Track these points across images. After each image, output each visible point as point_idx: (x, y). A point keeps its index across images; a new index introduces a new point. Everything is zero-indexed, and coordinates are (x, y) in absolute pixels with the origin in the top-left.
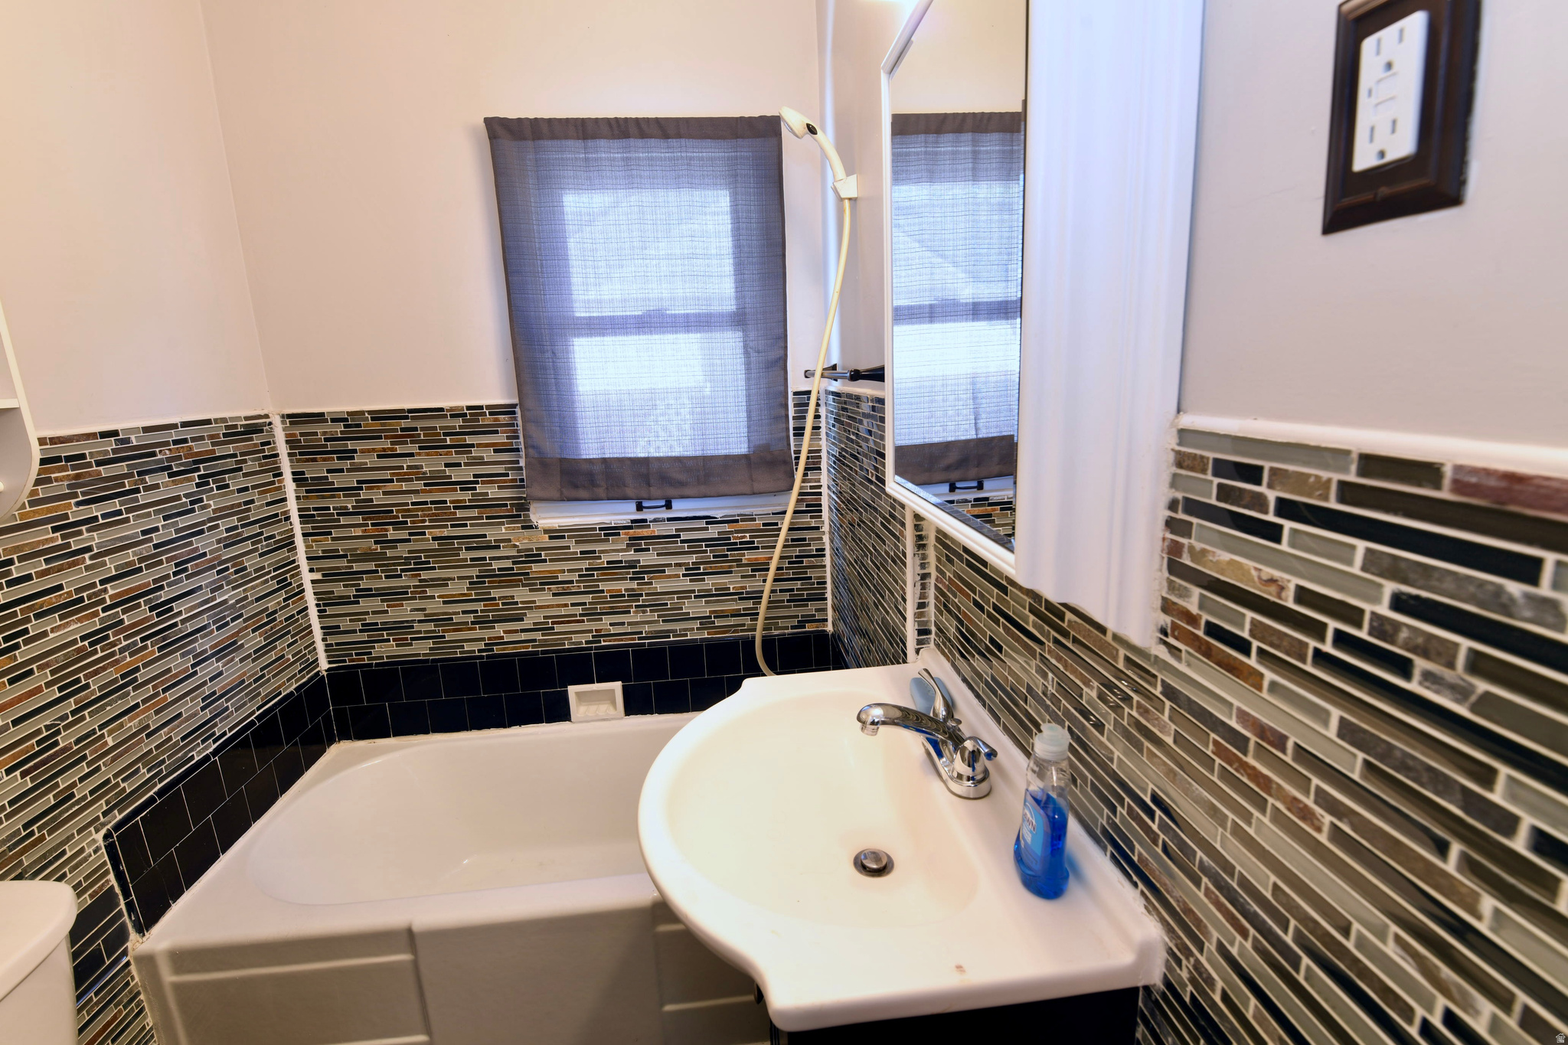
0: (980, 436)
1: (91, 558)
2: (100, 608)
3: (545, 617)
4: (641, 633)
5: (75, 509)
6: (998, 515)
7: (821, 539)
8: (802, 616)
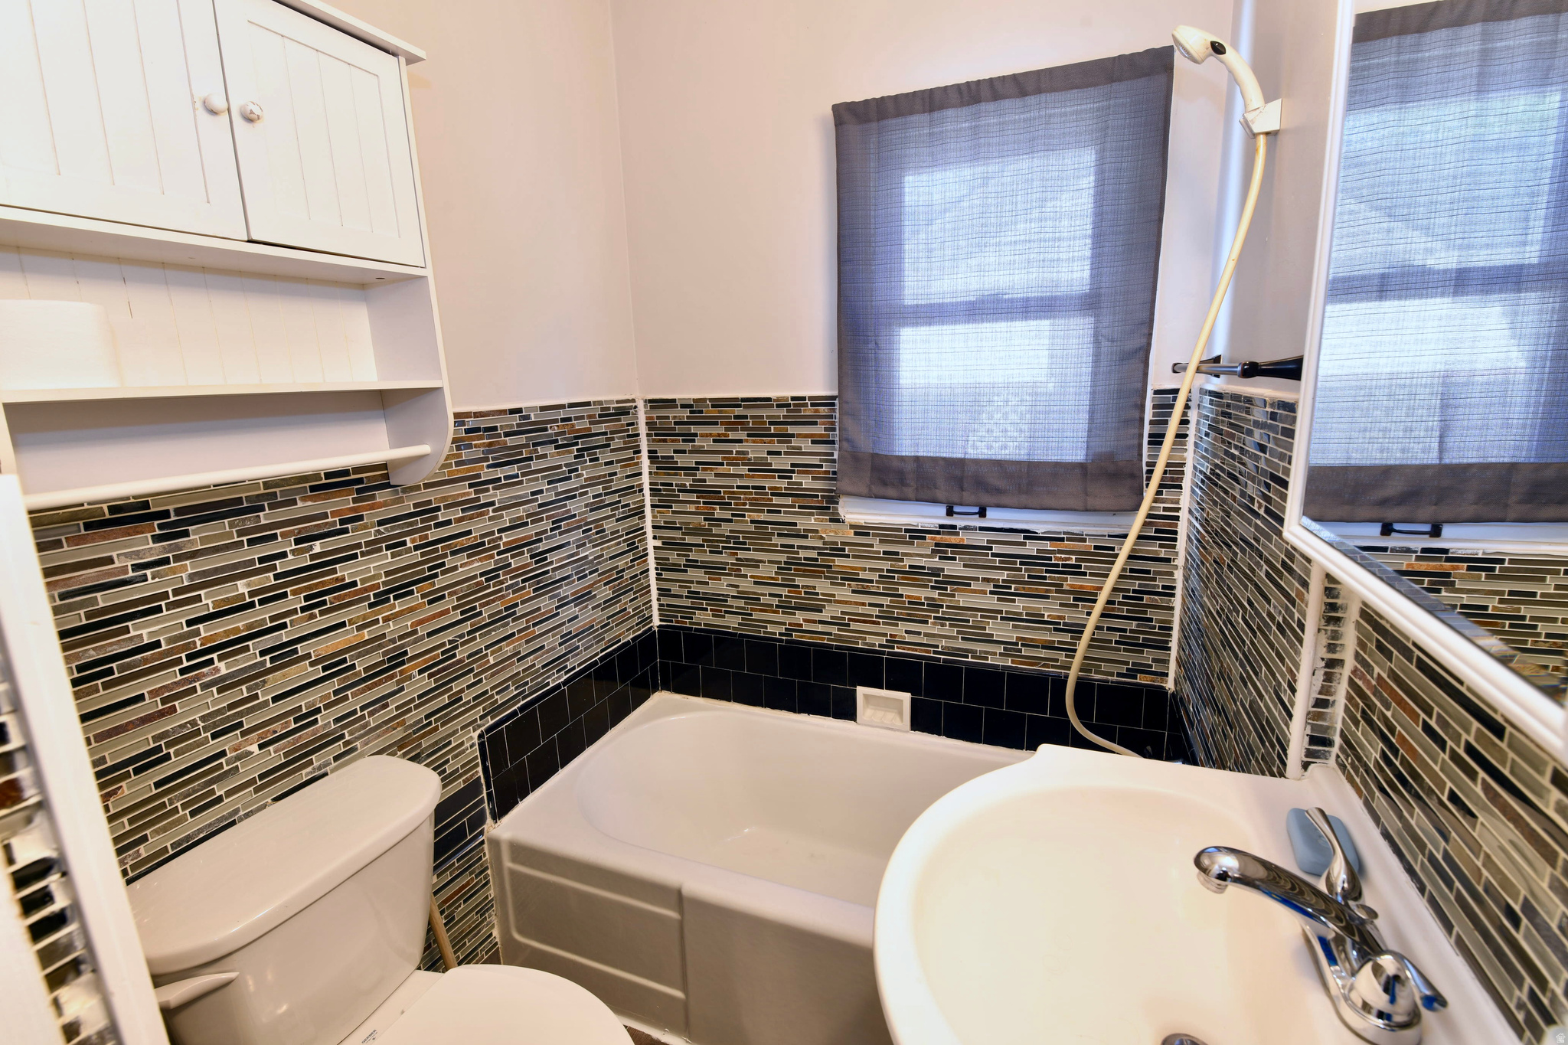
0: (1447, 461)
1: (494, 511)
2: (495, 552)
3: (842, 613)
4: (937, 647)
5: (486, 470)
6: (1462, 577)
7: (1172, 574)
8: (1134, 664)
